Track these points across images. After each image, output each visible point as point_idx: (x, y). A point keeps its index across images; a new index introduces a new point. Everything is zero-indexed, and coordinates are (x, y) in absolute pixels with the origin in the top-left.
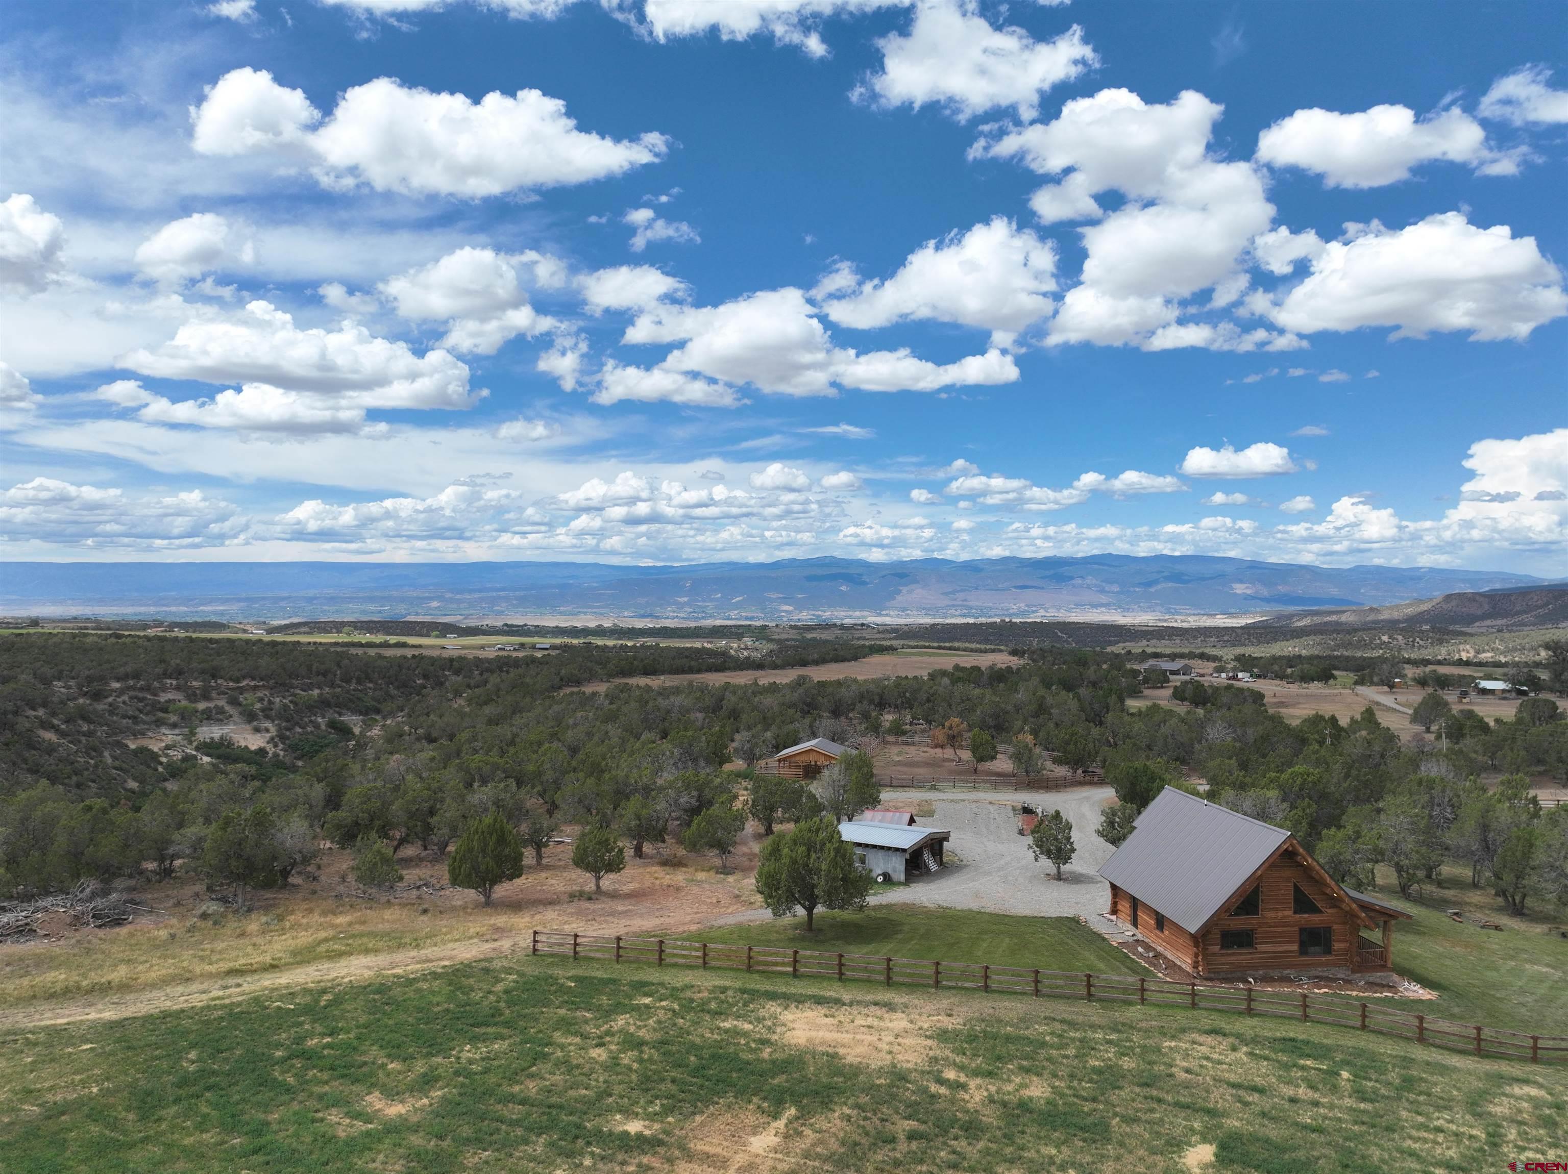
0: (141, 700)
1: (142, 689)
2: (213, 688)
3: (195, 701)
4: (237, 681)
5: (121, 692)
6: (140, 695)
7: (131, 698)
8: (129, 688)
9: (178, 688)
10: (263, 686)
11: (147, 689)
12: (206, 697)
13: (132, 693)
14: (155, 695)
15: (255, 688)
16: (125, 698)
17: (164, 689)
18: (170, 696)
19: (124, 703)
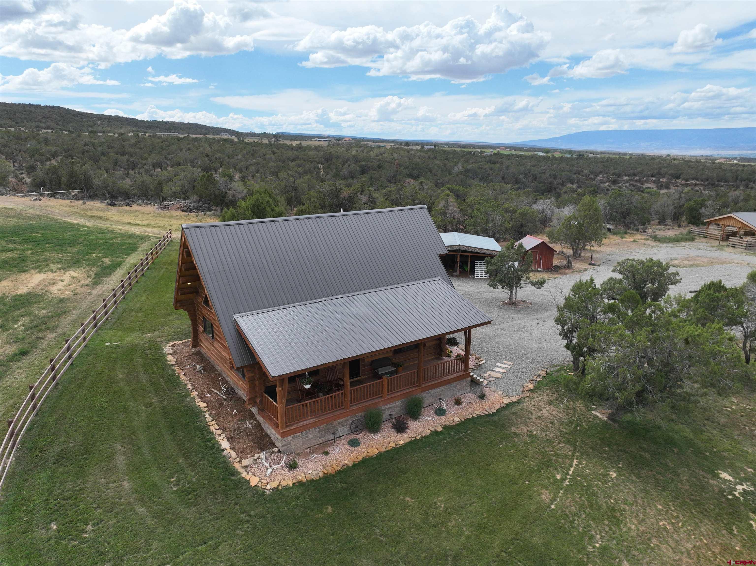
0: (634, 186)
1: (636, 181)
2: (673, 183)
3: (661, 189)
4: (687, 180)
5: (627, 181)
6: (635, 183)
7: (630, 185)
8: (631, 180)
9: (654, 182)
10: (701, 184)
11: (639, 181)
12: (667, 187)
13: (631, 182)
14: (642, 184)
15: (696, 185)
16: (628, 185)
17: (647, 182)
18: (649, 185)
19: (626, 187)
